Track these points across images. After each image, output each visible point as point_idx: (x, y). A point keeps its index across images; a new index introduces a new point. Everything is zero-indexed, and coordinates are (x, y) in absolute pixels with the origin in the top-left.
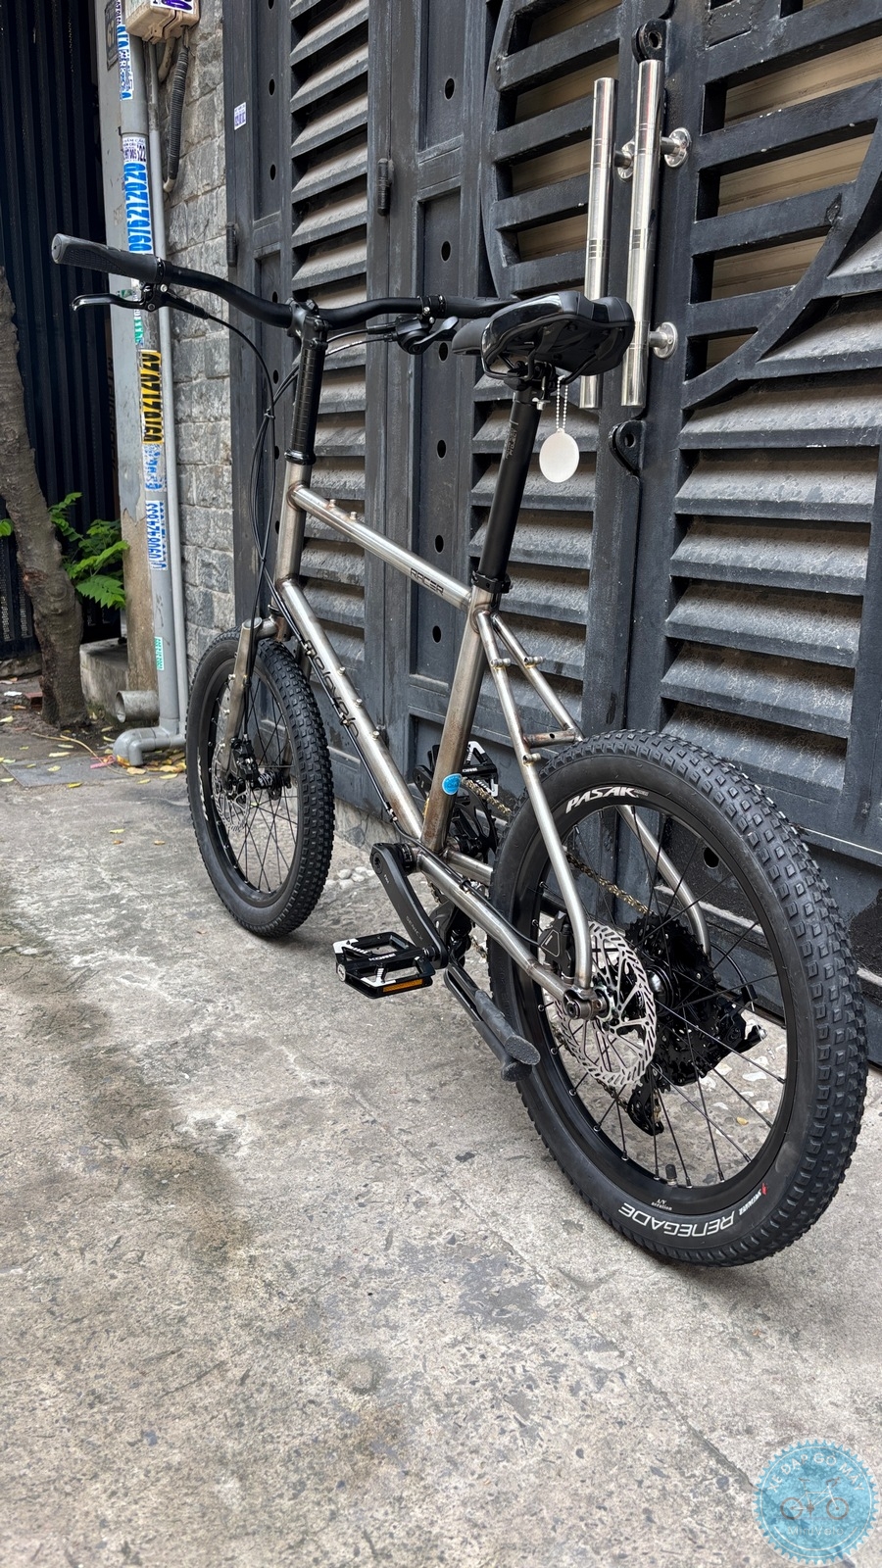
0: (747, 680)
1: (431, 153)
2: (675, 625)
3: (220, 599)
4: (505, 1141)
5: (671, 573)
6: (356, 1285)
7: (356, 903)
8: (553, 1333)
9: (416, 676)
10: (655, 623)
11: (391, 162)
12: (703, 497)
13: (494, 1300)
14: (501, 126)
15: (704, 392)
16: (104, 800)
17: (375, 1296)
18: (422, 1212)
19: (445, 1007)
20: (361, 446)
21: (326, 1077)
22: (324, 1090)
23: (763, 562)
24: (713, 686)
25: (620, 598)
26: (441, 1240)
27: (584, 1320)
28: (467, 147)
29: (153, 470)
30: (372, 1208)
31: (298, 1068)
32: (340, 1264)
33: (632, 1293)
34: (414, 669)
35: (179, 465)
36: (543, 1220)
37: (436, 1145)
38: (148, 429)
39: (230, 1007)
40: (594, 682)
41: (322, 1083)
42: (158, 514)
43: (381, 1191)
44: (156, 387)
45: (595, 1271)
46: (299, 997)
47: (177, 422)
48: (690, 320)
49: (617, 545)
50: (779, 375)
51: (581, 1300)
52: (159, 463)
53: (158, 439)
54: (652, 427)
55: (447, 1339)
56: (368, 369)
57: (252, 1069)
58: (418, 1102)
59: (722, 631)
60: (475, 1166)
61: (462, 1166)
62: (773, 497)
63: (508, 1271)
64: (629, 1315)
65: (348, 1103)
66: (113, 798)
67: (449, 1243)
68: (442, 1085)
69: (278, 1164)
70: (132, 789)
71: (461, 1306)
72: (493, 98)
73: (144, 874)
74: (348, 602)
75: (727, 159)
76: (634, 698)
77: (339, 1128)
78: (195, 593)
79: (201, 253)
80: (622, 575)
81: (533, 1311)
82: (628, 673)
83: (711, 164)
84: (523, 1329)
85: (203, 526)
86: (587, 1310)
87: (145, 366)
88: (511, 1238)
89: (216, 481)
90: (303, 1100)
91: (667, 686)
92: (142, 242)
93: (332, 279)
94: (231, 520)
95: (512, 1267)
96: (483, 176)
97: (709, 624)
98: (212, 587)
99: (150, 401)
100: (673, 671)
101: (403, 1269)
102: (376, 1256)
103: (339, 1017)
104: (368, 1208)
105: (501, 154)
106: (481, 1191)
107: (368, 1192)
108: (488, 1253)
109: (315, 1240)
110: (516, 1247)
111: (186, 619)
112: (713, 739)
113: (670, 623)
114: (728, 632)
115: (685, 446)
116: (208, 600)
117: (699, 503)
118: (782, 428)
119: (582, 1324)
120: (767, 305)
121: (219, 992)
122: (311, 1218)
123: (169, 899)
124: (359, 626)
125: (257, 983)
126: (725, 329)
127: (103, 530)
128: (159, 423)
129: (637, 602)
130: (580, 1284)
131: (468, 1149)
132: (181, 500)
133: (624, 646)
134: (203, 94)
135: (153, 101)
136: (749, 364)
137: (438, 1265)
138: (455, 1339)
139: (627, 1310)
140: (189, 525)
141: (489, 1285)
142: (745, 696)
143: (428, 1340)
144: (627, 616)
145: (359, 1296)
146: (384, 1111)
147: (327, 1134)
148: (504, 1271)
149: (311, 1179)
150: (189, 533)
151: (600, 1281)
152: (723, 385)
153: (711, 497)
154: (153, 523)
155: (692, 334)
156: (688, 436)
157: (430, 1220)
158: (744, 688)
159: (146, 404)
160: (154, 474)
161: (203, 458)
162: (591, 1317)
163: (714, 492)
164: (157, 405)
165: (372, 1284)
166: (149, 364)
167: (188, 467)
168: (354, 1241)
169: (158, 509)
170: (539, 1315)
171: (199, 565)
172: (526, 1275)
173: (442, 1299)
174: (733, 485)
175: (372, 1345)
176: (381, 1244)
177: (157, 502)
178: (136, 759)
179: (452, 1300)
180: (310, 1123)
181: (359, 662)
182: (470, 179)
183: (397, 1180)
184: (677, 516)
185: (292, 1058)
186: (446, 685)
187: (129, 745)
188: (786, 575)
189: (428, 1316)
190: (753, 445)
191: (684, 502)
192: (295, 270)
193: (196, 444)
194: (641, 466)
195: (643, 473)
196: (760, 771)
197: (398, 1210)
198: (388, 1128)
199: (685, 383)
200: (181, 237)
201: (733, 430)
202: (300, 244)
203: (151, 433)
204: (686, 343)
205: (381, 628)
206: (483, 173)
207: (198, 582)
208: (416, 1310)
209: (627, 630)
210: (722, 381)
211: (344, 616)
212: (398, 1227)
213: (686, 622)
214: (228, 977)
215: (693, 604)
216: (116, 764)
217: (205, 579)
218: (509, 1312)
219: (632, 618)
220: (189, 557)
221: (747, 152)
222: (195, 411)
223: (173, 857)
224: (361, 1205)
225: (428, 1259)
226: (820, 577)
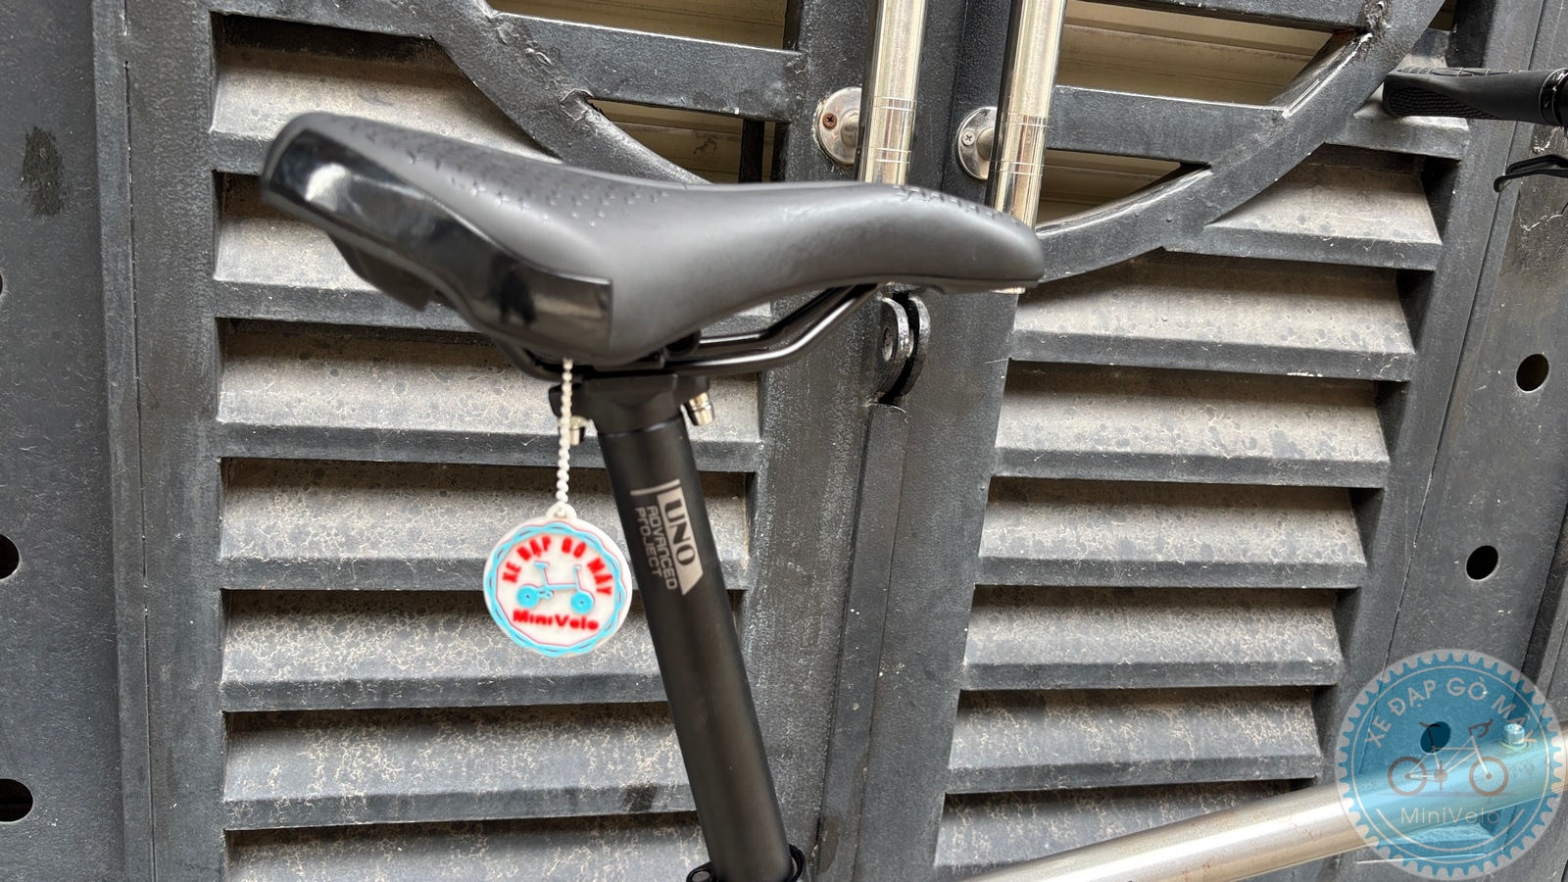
2: (987, 669)
15: (1084, 260)
25: (854, 639)
50: (1249, 254)
62: (1219, 451)
113: (973, 665)
115: (1025, 355)
136: (1192, 224)
152: (1131, 255)
184: (996, 478)
190: (1183, 363)
209: (869, 695)
213: (1011, 660)
226: (1292, 567)
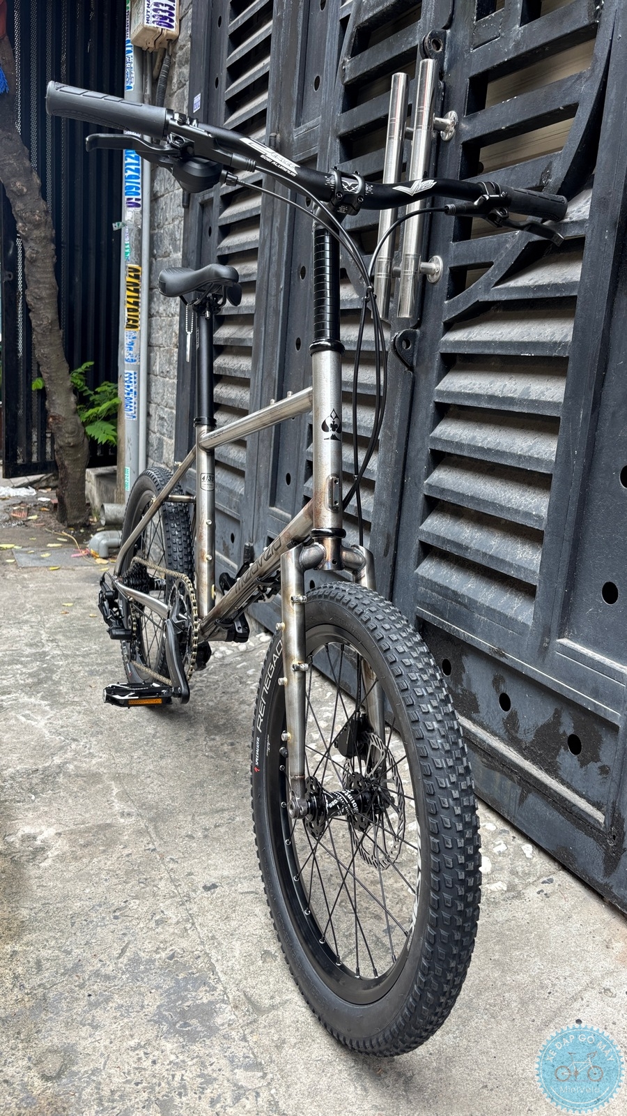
0: (476, 533)
1: (302, 129)
2: (430, 486)
3: (167, 443)
4: (245, 878)
5: (430, 446)
6: (81, 986)
7: (210, 674)
8: (217, 1049)
9: (274, 509)
10: (417, 484)
11: (278, 136)
12: (453, 390)
13: (183, 1014)
14: (344, 110)
15: (457, 309)
16: (70, 581)
17: (93, 998)
18: (160, 930)
19: (244, 764)
20: (250, 339)
21: (133, 810)
22: (128, 820)
23: (489, 442)
24: (452, 535)
25: (396, 462)
26: (163, 955)
27: (246, 1041)
28: (323, 125)
29: (131, 349)
30: (123, 921)
31: (116, 801)
32: (78, 966)
33: (293, 1022)
34: (273, 504)
35: (150, 345)
36: (248, 948)
37: (192, 874)
38: (129, 320)
39: (88, 746)
40: (378, 524)
41: (129, 814)
42: (133, 380)
43: (135, 907)
44: (137, 291)
45: (272, 998)
46: (140, 744)
47: (150, 316)
48: (452, 254)
49: (397, 422)
50: (505, 298)
51: (251, 1023)
52: (135, 344)
53: (136, 327)
54: (424, 334)
55: (132, 1043)
56: (257, 283)
57: (83, 796)
58: (194, 838)
59: (459, 493)
60: (214, 895)
61: (205, 894)
62: (498, 393)
63: (204, 989)
64: (284, 1042)
65: (140, 833)
66: (77, 580)
67: (168, 958)
68: (216, 826)
69: (67, 875)
70: (94, 574)
71: (155, 1015)
72: (340, 89)
73: (72, 638)
74: (239, 452)
75: (480, 134)
76: (401, 539)
77: (126, 852)
78: (154, 438)
79: (171, 199)
80: (398, 444)
81: (210, 1027)
82: (399, 520)
83: (469, 138)
84: (195, 1041)
85: (161, 391)
86: (252, 1032)
87: (130, 276)
88: (217, 961)
89: (170, 359)
90: (109, 826)
91: (423, 532)
92: (134, 190)
93: (241, 218)
94: (175, 387)
95: (209, 986)
96: (331, 147)
97: (452, 487)
98: (163, 434)
99: (131, 300)
100: (428, 521)
101: (124, 977)
102: (108, 963)
103: (163, 763)
104: (120, 920)
105: (342, 130)
106: (210, 917)
107: (126, 907)
108: (195, 971)
109: (68, 943)
110: (218, 968)
111: (147, 456)
112: (451, 576)
113: (427, 484)
114: (463, 495)
115: (443, 350)
116: (161, 442)
117: (450, 394)
118: (506, 340)
119: (243, 1044)
120: (500, 245)
121: (85, 734)
122: (73, 924)
123: (81, 659)
124: (243, 469)
125: (115, 729)
126: (472, 262)
127: (109, 389)
128: (137, 316)
129: (407, 466)
130: (256, 1008)
131: (214, 881)
132: (149, 372)
133: (397, 499)
134: (179, 88)
135: (148, 92)
136: (487, 290)
137: (152, 977)
138: (139, 1044)
139: (283, 1037)
140: (153, 390)
141: (184, 999)
142: (472, 545)
143: (117, 1042)
144: (400, 476)
145: (81, 996)
146: (165, 842)
147: (115, 856)
148: (201, 989)
149: (87, 891)
150: (153, 395)
151: (273, 1007)
152: (470, 305)
153: (458, 390)
154: (128, 386)
155: (452, 265)
156: (446, 342)
157: (162, 937)
158: (472, 538)
159: (128, 302)
160: (131, 352)
161: (164, 342)
162: (252, 1039)
163: (461, 386)
164: (136, 304)
165: (95, 987)
166: (132, 274)
167: (155, 348)
168: (97, 948)
169: (132, 376)
170: (212, 1031)
171: (157, 418)
172: (216, 994)
173: (143, 1007)
174: (474, 382)
175: (72, 1041)
176: (116, 953)
177: (132, 372)
178: (103, 553)
179: (151, 1009)
180: (105, 846)
181: (241, 495)
182: (323, 149)
183: (151, 900)
184: (436, 403)
185: (115, 791)
186: (290, 516)
187: (100, 542)
188: (502, 454)
189: (126, 1020)
190: (487, 351)
191: (441, 393)
192: (221, 212)
193: (161, 332)
194: (415, 364)
195: (416, 369)
196: (478, 604)
197: (142, 925)
198: (162, 858)
199: (446, 302)
200: (161, 187)
201: (474, 339)
202: (224, 193)
203: (131, 322)
204: (448, 271)
205: (255, 472)
206: (331, 144)
207: (156, 430)
208: (119, 1014)
209: (399, 486)
210: (468, 302)
211: (235, 461)
212: (135, 940)
213: (437, 485)
214: (95, 723)
215: (445, 471)
216: (89, 555)
217: (160, 428)
218: (190, 1026)
219: (403, 478)
220: (152, 412)
221: (493, 129)
222: (161, 309)
223: (99, 627)
224: (116, 918)
225: (146, 970)
226: (525, 457)
